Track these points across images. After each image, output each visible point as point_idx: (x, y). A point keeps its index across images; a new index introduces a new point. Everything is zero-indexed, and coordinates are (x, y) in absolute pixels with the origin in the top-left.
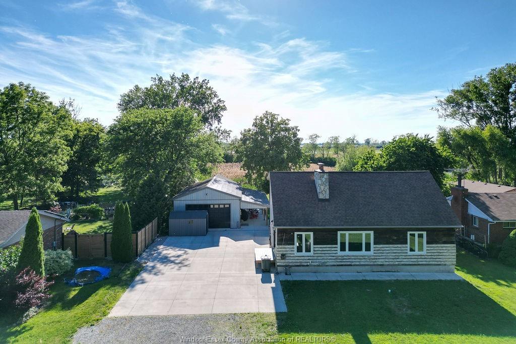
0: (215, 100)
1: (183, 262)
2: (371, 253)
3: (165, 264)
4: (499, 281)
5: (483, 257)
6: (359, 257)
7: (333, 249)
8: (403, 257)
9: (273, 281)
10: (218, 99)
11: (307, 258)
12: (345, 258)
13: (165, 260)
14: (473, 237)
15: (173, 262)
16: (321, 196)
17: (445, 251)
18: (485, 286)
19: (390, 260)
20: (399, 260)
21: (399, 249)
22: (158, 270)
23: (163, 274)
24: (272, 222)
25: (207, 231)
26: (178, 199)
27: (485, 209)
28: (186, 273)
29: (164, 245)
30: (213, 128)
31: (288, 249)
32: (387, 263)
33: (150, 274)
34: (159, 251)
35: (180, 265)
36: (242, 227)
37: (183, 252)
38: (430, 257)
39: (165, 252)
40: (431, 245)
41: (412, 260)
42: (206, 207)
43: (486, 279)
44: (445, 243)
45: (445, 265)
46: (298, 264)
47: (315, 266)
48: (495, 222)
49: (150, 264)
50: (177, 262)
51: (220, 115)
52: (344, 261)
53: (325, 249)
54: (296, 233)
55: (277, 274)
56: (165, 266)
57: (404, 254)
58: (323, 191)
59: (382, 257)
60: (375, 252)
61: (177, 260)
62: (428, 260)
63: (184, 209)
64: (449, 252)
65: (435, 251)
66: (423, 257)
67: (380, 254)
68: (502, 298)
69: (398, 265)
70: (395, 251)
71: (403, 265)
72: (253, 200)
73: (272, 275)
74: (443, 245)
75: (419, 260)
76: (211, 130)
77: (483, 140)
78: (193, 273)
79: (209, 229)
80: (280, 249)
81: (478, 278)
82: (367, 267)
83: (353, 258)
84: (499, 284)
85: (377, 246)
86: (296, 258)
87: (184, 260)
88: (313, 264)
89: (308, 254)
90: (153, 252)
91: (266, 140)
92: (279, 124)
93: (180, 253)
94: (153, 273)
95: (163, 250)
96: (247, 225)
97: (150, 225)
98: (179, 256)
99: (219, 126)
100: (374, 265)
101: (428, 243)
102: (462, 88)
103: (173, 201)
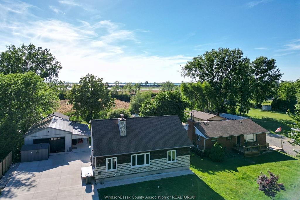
0: (53, 62)
1: (32, 183)
2: (149, 165)
3: (18, 188)
4: (209, 171)
5: (202, 157)
6: (142, 168)
7: (128, 165)
8: (166, 165)
9: (93, 190)
10: (56, 61)
11: (114, 172)
12: (135, 169)
13: (18, 184)
14: (198, 146)
15: (24, 184)
16: (122, 135)
17: (185, 159)
18: (203, 176)
19: (159, 167)
20: (163, 167)
21: (163, 160)
22: (12, 193)
23: (16, 196)
24: (92, 151)
25: (49, 156)
26: (28, 136)
27: (203, 131)
28: (34, 192)
29: (18, 171)
30: (52, 80)
31: (102, 169)
32: (157, 169)
33: (6, 198)
34: (13, 176)
35: (29, 187)
36: (73, 150)
37: (31, 175)
38: (178, 163)
39: (18, 177)
40: (178, 157)
41: (169, 166)
42: (48, 140)
43: (203, 171)
44: (185, 155)
45: (185, 166)
46: (108, 177)
47: (118, 176)
48: (207, 139)
49: (6, 189)
50: (27, 184)
51: (57, 72)
52: (135, 171)
53: (124, 166)
54: (107, 159)
55: (95, 184)
56: (18, 189)
57: (166, 163)
58: (123, 131)
59: (155, 166)
60: (151, 164)
61: (27, 182)
62: (177, 165)
63: (32, 143)
64: (187, 159)
65: (181, 160)
66: (175, 163)
67: (154, 165)
68: (211, 182)
69: (163, 169)
70: (161, 162)
71: (165, 169)
72: (80, 133)
73: (93, 186)
74: (184, 156)
75: (173, 165)
76: (51, 81)
77: (202, 89)
78: (40, 191)
79: (51, 154)
80: (97, 169)
81: (200, 171)
82: (147, 173)
83: (139, 168)
84: (209, 173)
85: (152, 160)
86: (107, 173)
87: (32, 182)
88: (117, 175)
89: (114, 170)
90: (9, 178)
91: (88, 91)
92: (96, 82)
93: (29, 176)
94: (9, 196)
95: (17, 175)
96: (76, 148)
97: (7, 158)
98: (28, 179)
99: (56, 79)
100: (151, 171)
101: (177, 156)
102: (192, 61)
103: (23, 138)
